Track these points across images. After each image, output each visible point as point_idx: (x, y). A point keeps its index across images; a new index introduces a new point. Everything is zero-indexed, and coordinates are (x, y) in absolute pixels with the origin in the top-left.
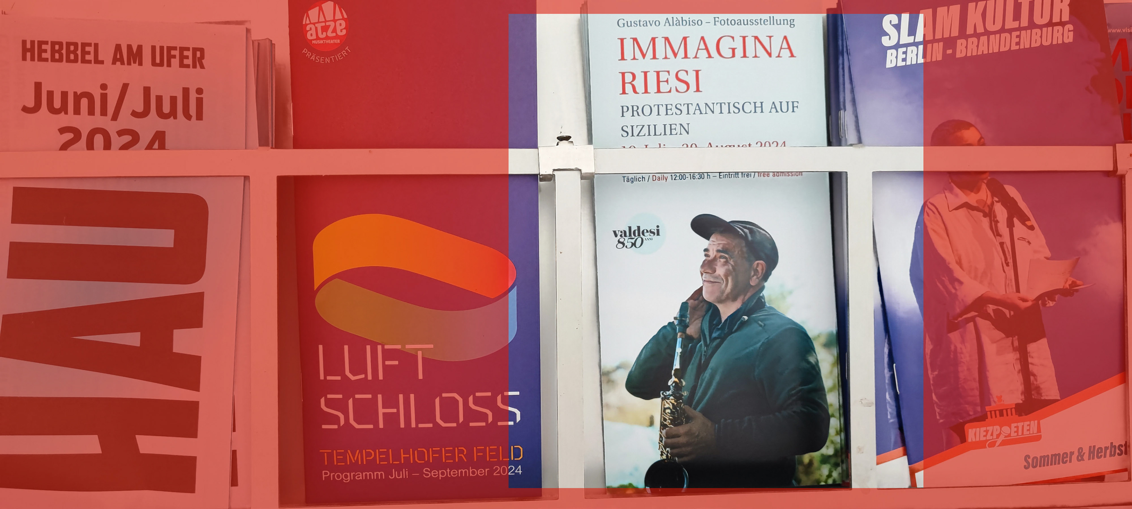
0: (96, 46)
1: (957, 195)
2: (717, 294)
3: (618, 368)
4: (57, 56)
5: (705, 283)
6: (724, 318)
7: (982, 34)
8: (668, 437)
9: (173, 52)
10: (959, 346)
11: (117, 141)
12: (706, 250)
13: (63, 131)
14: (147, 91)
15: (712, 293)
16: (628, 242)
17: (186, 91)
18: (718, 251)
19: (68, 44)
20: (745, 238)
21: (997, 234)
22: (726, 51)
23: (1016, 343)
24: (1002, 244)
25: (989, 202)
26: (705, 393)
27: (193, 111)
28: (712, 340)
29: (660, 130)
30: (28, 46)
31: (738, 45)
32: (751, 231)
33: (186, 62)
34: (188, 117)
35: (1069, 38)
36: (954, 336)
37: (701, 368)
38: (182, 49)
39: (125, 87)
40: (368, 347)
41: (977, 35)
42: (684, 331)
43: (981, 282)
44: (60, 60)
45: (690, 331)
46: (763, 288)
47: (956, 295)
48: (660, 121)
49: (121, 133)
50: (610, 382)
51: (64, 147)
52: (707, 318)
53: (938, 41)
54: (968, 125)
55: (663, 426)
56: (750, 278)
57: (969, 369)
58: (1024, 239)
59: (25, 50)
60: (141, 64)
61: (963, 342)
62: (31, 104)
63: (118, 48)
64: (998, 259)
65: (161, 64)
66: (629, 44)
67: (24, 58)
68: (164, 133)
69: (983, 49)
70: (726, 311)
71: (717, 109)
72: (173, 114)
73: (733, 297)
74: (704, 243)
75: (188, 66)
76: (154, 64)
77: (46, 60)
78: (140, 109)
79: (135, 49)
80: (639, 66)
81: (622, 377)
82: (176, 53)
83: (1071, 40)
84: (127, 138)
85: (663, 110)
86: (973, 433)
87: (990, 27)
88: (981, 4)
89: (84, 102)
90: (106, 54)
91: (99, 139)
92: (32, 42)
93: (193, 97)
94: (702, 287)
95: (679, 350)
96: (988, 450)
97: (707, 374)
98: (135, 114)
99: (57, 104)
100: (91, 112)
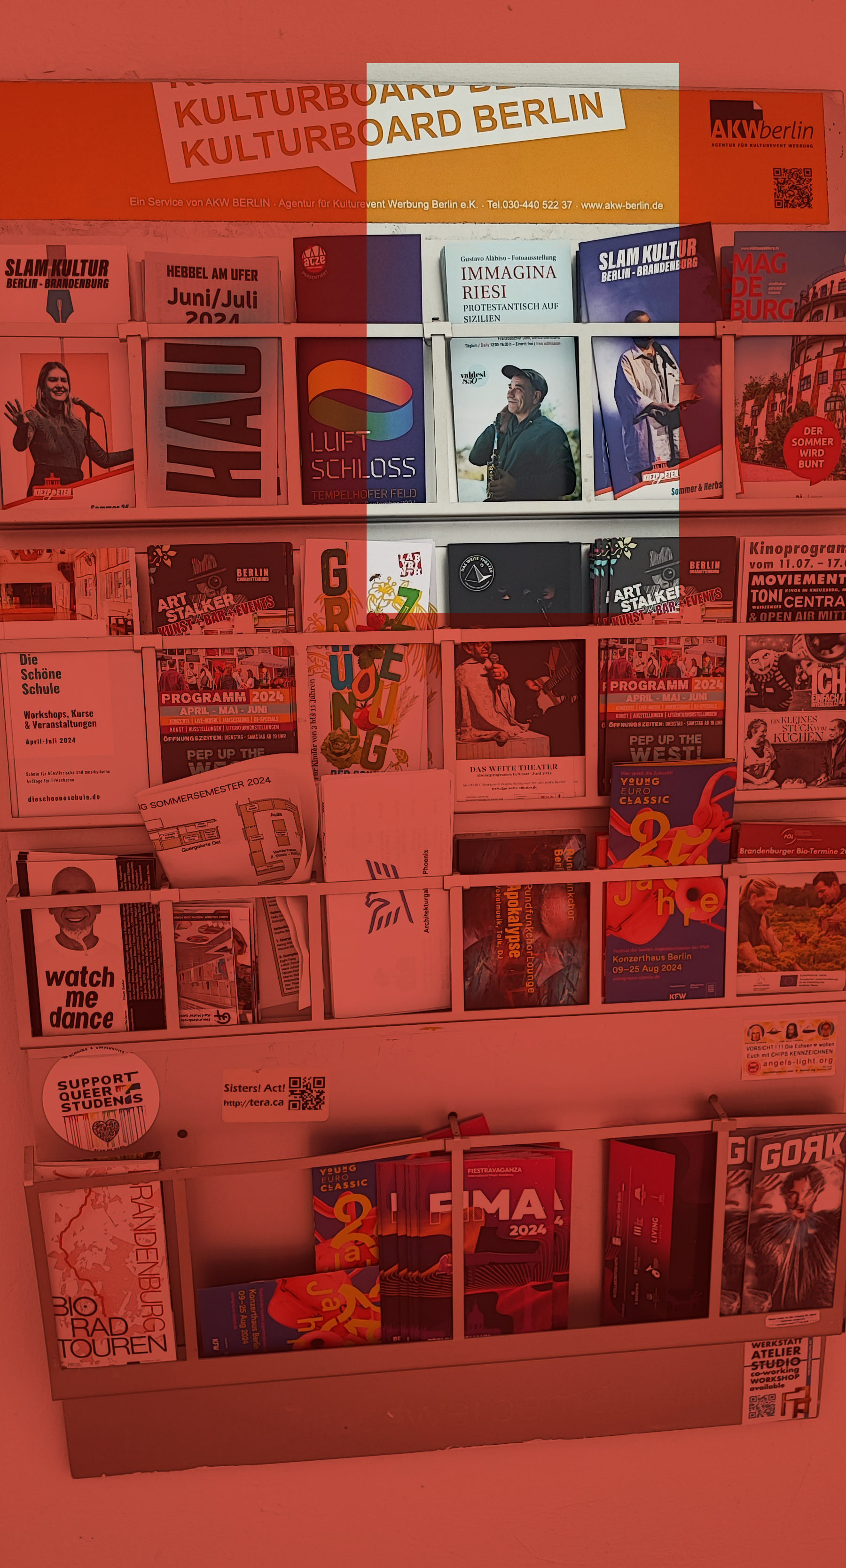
0: (204, 269)
1: (637, 351)
2: (516, 409)
3: (465, 449)
4: (185, 274)
5: (511, 404)
6: (520, 421)
7: (650, 263)
8: (491, 486)
9: (242, 273)
10: (639, 431)
11: (215, 319)
12: (510, 385)
13: (188, 314)
14: (229, 292)
15: (513, 408)
16: (469, 380)
17: (248, 293)
18: (516, 385)
19: (190, 268)
20: (530, 378)
21: (657, 371)
22: (519, 275)
23: (667, 429)
24: (660, 377)
25: (654, 354)
26: (510, 463)
27: (252, 303)
28: (513, 434)
29: (484, 318)
30: (170, 268)
31: (525, 271)
32: (533, 375)
33: (248, 277)
34: (250, 307)
35: (695, 265)
36: (636, 426)
37: (509, 448)
38: (247, 271)
39: (219, 290)
40: (337, 433)
41: (648, 264)
42: (499, 429)
43: (650, 397)
44: (186, 276)
45: (502, 429)
46: (540, 405)
47: (637, 404)
48: (484, 313)
49: (216, 315)
50: (461, 457)
51: (190, 322)
52: (511, 422)
53: (628, 267)
54: (643, 313)
55: (489, 480)
56: (533, 400)
57: (643, 443)
58: (671, 374)
59: (169, 271)
60: (226, 279)
61: (641, 429)
62: (172, 299)
63: (215, 270)
64: (658, 385)
65: (236, 279)
66: (467, 271)
67: (169, 275)
68: (238, 315)
69: (651, 272)
70: (521, 418)
71: (514, 307)
72: (242, 305)
73: (524, 411)
74: (509, 381)
75: (249, 280)
76: (233, 278)
77: (179, 276)
78: (226, 302)
79: (223, 270)
80: (472, 283)
81: (466, 454)
82: (243, 273)
83: (696, 266)
84: (220, 318)
85: (486, 307)
86: (646, 477)
87: (655, 260)
88: (650, 247)
89: (198, 299)
90: (209, 273)
91: (206, 318)
92: (172, 267)
93: (252, 295)
94: (508, 406)
95: (496, 439)
96: (653, 485)
97: (512, 451)
98: (223, 305)
99: (185, 300)
100: (202, 304)
